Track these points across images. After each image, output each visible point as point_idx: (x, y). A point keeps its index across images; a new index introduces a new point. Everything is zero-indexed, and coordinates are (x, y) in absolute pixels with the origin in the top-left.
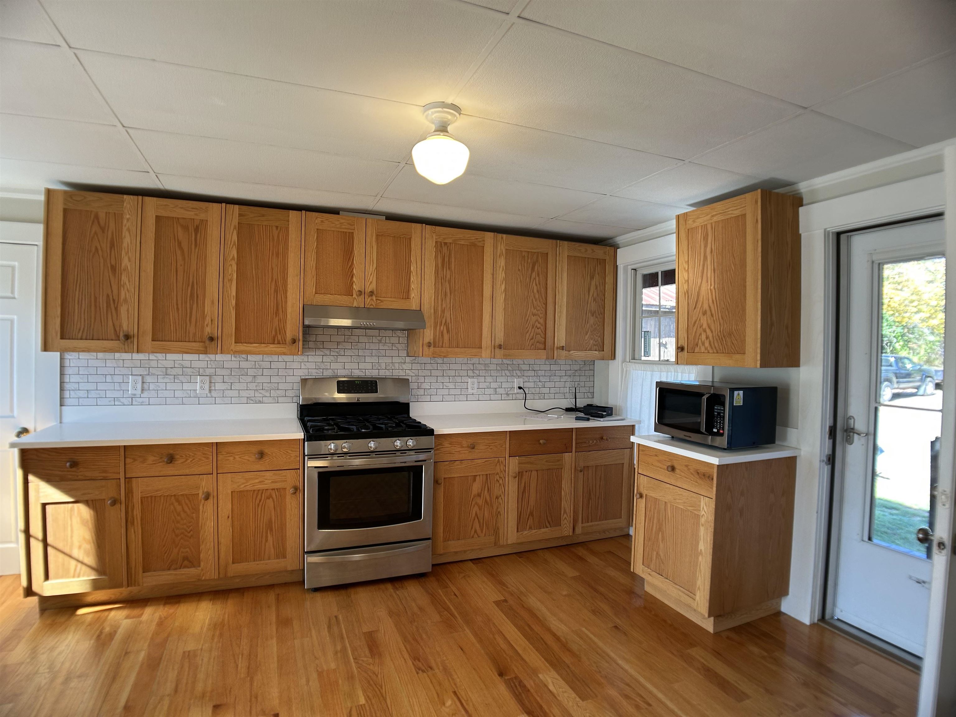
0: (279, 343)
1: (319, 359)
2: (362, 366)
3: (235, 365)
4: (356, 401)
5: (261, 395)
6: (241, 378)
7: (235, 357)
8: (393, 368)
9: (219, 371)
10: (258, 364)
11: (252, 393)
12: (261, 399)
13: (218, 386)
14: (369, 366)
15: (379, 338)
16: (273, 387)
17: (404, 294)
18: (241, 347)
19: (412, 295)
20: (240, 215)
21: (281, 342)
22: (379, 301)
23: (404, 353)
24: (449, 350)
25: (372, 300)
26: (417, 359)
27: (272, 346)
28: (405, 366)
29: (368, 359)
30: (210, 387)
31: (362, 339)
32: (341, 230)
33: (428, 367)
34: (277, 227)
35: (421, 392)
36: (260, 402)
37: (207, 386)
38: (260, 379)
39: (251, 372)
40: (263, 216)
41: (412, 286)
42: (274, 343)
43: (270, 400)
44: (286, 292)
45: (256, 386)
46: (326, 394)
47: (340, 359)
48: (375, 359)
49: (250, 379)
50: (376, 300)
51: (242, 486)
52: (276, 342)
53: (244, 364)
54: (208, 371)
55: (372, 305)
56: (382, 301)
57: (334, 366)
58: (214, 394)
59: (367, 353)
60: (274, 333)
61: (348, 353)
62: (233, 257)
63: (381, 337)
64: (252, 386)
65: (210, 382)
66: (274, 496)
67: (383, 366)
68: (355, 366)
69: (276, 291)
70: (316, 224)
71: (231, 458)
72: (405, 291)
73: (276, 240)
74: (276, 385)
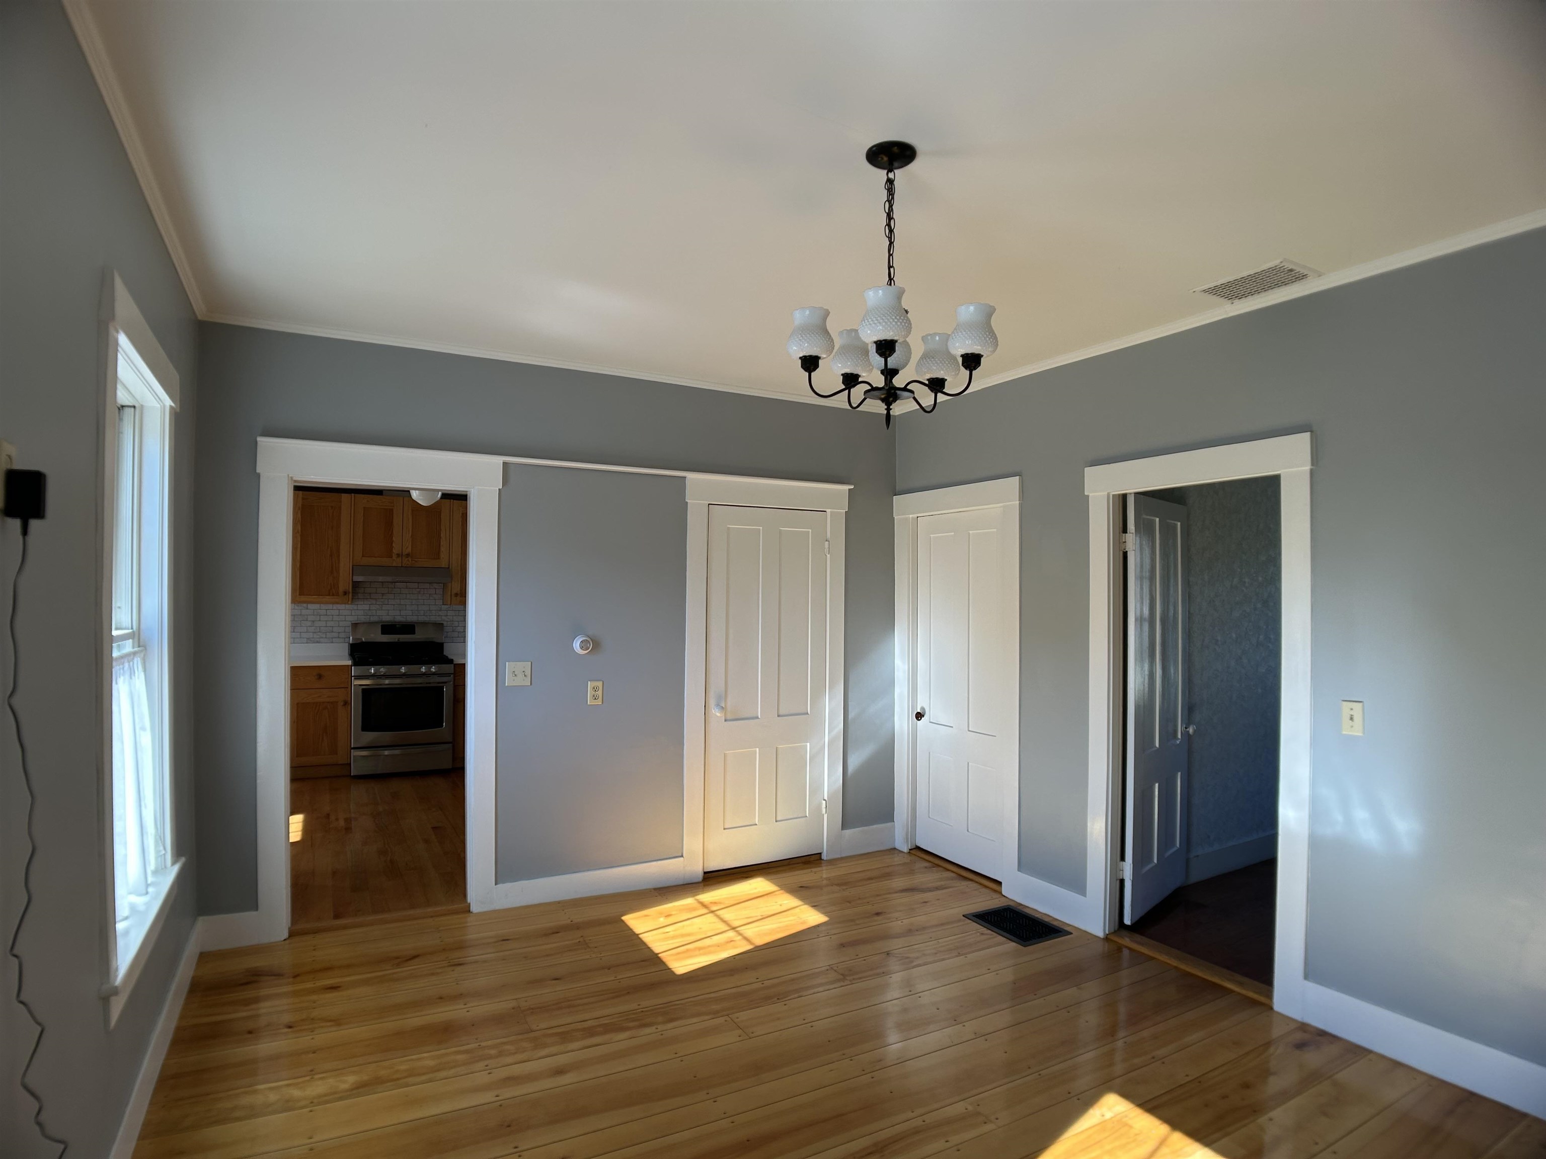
0: (333, 595)
1: (367, 607)
2: (403, 613)
4: (397, 640)
5: (318, 637)
6: (302, 623)
7: (298, 606)
8: (431, 614)
10: (316, 611)
11: (311, 635)
12: (318, 639)
14: (409, 613)
15: (418, 590)
16: (329, 630)
17: (435, 555)
18: (303, 598)
19: (442, 556)
20: (303, 499)
21: (336, 595)
22: (413, 562)
23: (440, 602)
25: (408, 560)
26: (451, 607)
27: (328, 597)
28: (440, 613)
29: (408, 607)
31: (405, 591)
32: (383, 508)
34: (332, 507)
35: (456, 634)
36: (318, 642)
38: (318, 624)
39: (310, 618)
41: (442, 549)
42: (329, 595)
43: (326, 640)
44: (339, 556)
45: (315, 629)
46: (372, 635)
47: (382, 607)
48: (414, 607)
49: (309, 624)
50: (412, 560)
51: (305, 699)
52: (331, 594)
53: (304, 612)
55: (409, 564)
56: (416, 561)
57: (379, 613)
60: (329, 587)
62: (298, 531)
64: (311, 629)
66: (329, 707)
67: (422, 613)
69: (332, 555)
70: (363, 503)
71: (297, 679)
72: (436, 553)
73: (331, 517)
74: (331, 628)
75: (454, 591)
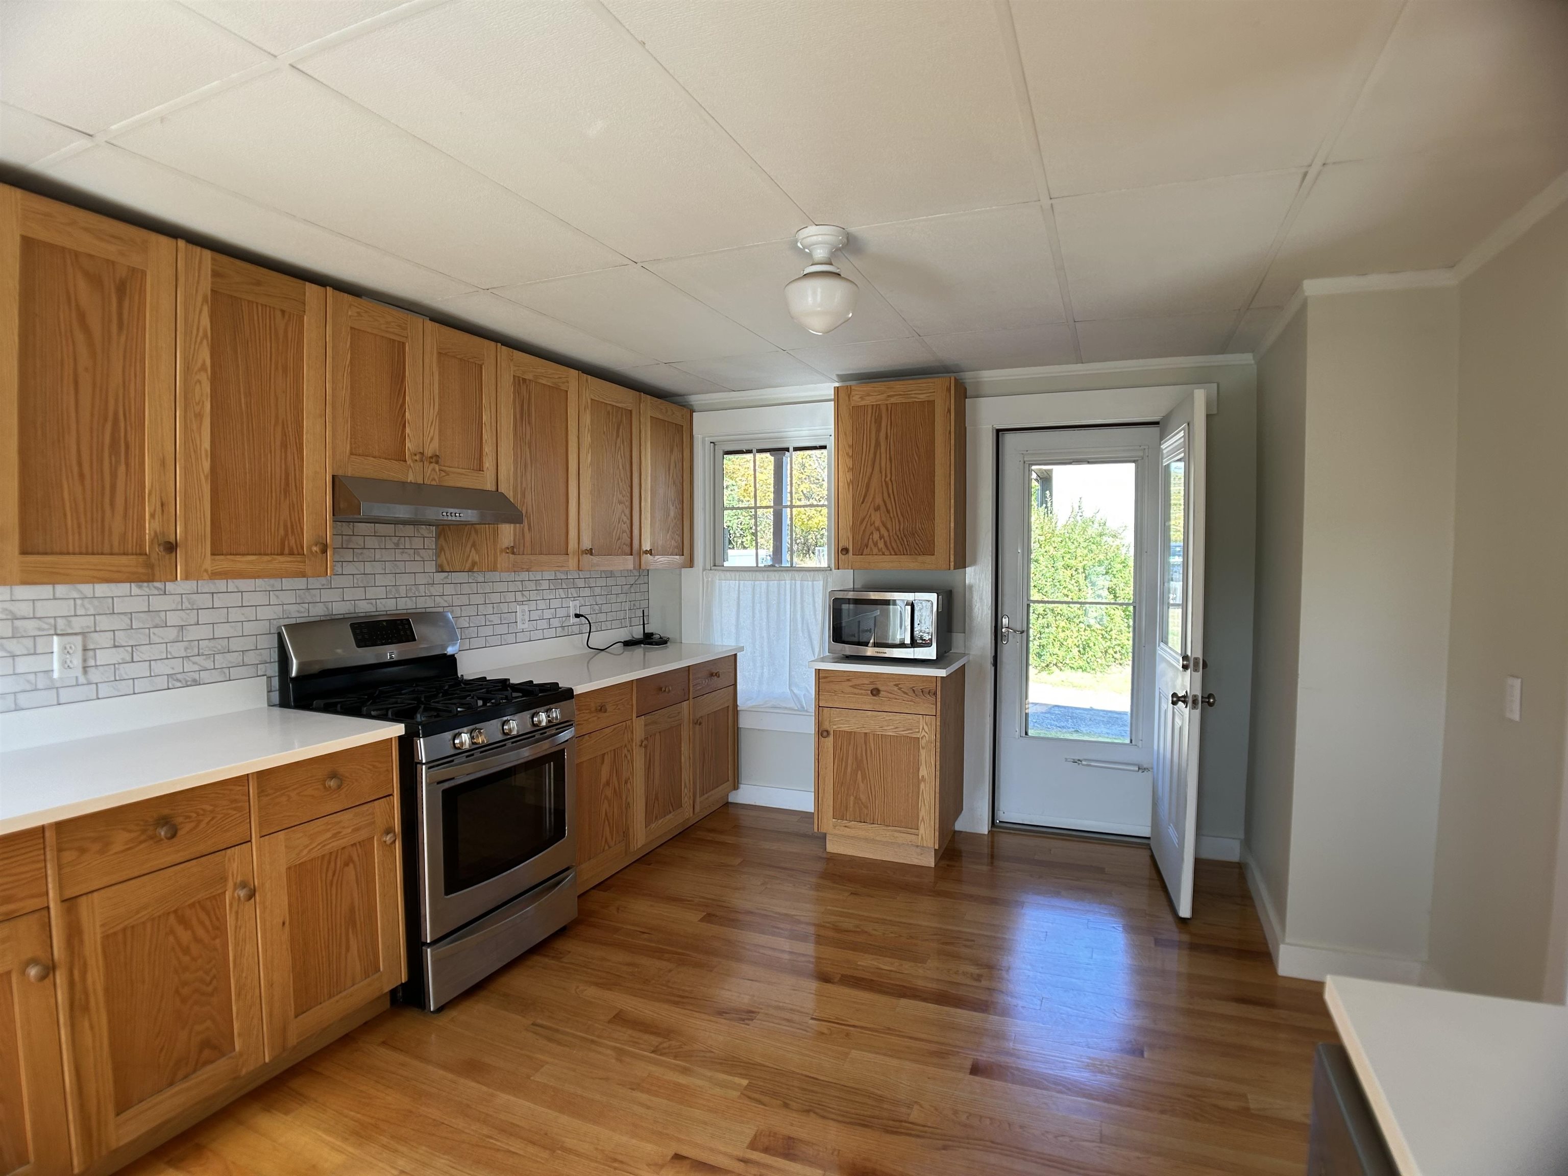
0: (291, 553)
2: (371, 593)
3: (139, 604)
5: (196, 668)
6: (154, 634)
7: (140, 587)
8: (417, 594)
9: (104, 623)
10: (188, 600)
11: (177, 666)
12: (196, 676)
13: (103, 657)
14: (381, 592)
15: (395, 540)
16: (220, 647)
17: (476, 461)
18: (224, 563)
19: (486, 464)
20: (215, 274)
21: (296, 552)
22: (441, 474)
23: (431, 567)
24: (533, 558)
25: (434, 470)
26: (450, 577)
27: (281, 558)
28: (433, 590)
29: (380, 580)
30: (85, 660)
31: (371, 542)
32: (388, 335)
33: (466, 589)
34: (283, 312)
36: (196, 683)
37: (77, 661)
38: (193, 633)
39: (173, 619)
40: (258, 283)
41: (486, 449)
42: (282, 554)
43: (216, 675)
45: (186, 649)
46: (339, 651)
47: (337, 581)
48: (389, 580)
49: (172, 634)
50: (439, 470)
51: (305, 852)
52: (287, 551)
53: (158, 603)
54: (78, 624)
55: (434, 479)
56: (447, 474)
57: (327, 596)
58: (94, 675)
59: (378, 568)
60: (282, 532)
61: (349, 569)
62: (204, 364)
63: (397, 538)
64: (178, 649)
65: (85, 650)
66: (355, 858)
67: (403, 591)
68: (359, 593)
69: (284, 445)
70: (350, 316)
71: (284, 799)
72: (476, 457)
73: (281, 340)
74: (225, 642)
75: (505, 542)
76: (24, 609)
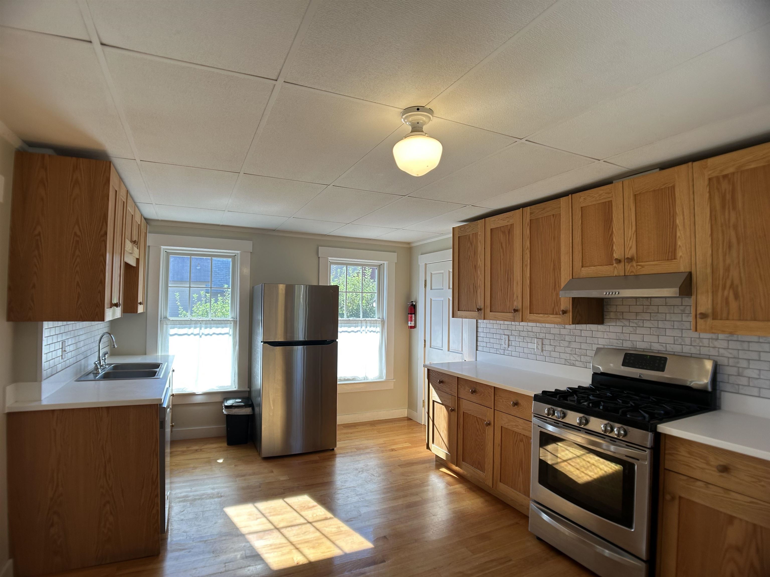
1: (619, 329)
2: (662, 339)
3: (556, 331)
4: (638, 377)
5: (574, 359)
6: (561, 343)
8: (701, 344)
9: (548, 336)
10: (572, 331)
11: (567, 356)
12: (574, 362)
13: (547, 348)
14: (671, 340)
15: (682, 308)
16: (583, 353)
17: (670, 254)
18: (533, 316)
19: (680, 253)
20: (531, 214)
21: (558, 314)
22: (639, 267)
25: (632, 266)
27: (551, 316)
28: (717, 344)
29: (669, 332)
30: (542, 348)
31: (661, 309)
32: (600, 202)
33: (754, 347)
34: (553, 215)
35: (744, 381)
36: (574, 365)
37: (540, 347)
38: (574, 345)
39: (567, 338)
40: (544, 209)
41: (679, 243)
42: (553, 314)
43: (580, 364)
44: (560, 270)
45: (571, 351)
46: (612, 365)
47: (639, 331)
48: (677, 333)
49: (566, 344)
50: (637, 265)
51: (507, 425)
52: (555, 313)
54: (542, 336)
55: (632, 272)
56: (643, 266)
57: (633, 337)
58: (545, 353)
59: (668, 325)
60: (553, 305)
61: (647, 324)
62: (528, 247)
63: (684, 307)
64: (568, 350)
65: (542, 344)
67: (688, 341)
68: (654, 339)
69: (554, 269)
70: (581, 203)
71: (501, 401)
73: (553, 227)
74: (585, 351)
75: (701, 309)
76: (530, 329)
